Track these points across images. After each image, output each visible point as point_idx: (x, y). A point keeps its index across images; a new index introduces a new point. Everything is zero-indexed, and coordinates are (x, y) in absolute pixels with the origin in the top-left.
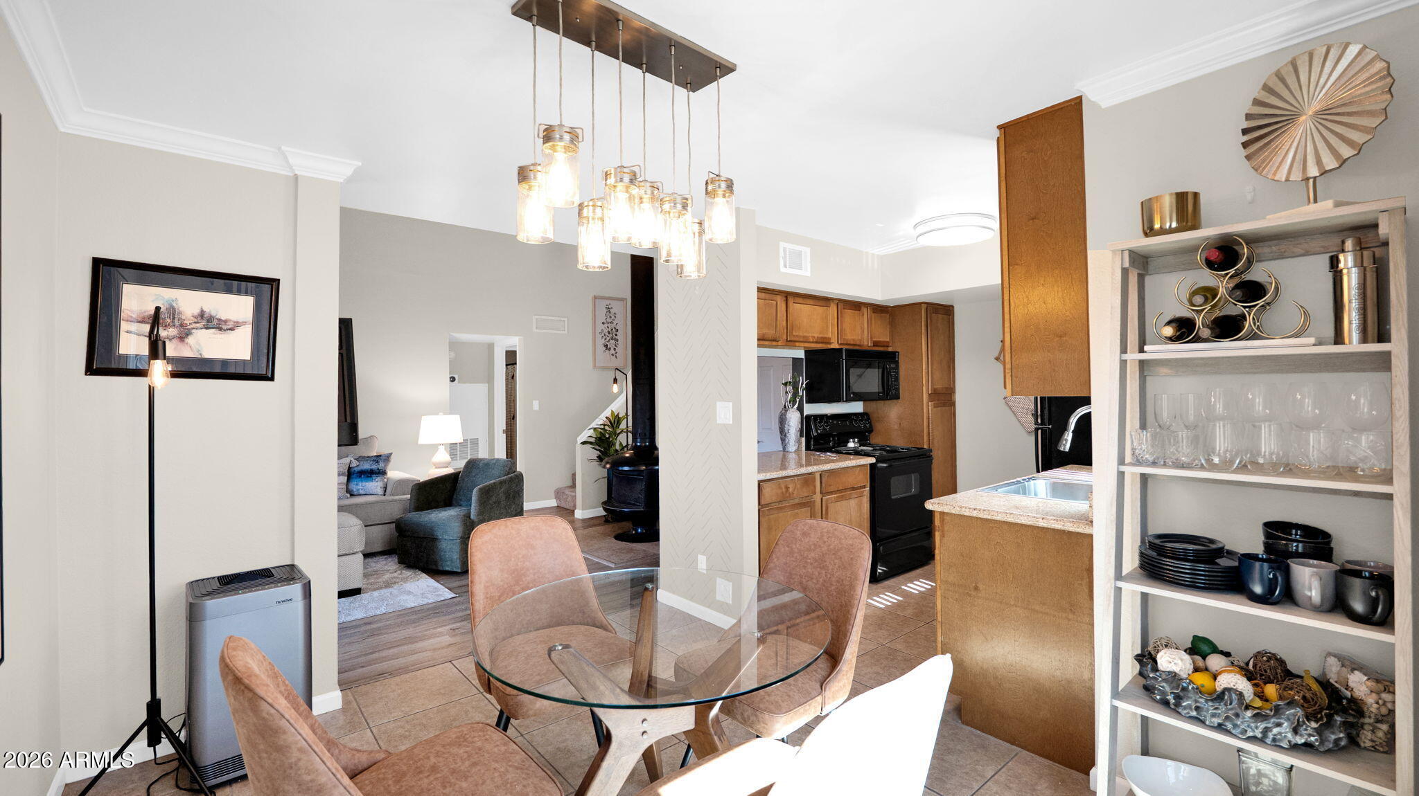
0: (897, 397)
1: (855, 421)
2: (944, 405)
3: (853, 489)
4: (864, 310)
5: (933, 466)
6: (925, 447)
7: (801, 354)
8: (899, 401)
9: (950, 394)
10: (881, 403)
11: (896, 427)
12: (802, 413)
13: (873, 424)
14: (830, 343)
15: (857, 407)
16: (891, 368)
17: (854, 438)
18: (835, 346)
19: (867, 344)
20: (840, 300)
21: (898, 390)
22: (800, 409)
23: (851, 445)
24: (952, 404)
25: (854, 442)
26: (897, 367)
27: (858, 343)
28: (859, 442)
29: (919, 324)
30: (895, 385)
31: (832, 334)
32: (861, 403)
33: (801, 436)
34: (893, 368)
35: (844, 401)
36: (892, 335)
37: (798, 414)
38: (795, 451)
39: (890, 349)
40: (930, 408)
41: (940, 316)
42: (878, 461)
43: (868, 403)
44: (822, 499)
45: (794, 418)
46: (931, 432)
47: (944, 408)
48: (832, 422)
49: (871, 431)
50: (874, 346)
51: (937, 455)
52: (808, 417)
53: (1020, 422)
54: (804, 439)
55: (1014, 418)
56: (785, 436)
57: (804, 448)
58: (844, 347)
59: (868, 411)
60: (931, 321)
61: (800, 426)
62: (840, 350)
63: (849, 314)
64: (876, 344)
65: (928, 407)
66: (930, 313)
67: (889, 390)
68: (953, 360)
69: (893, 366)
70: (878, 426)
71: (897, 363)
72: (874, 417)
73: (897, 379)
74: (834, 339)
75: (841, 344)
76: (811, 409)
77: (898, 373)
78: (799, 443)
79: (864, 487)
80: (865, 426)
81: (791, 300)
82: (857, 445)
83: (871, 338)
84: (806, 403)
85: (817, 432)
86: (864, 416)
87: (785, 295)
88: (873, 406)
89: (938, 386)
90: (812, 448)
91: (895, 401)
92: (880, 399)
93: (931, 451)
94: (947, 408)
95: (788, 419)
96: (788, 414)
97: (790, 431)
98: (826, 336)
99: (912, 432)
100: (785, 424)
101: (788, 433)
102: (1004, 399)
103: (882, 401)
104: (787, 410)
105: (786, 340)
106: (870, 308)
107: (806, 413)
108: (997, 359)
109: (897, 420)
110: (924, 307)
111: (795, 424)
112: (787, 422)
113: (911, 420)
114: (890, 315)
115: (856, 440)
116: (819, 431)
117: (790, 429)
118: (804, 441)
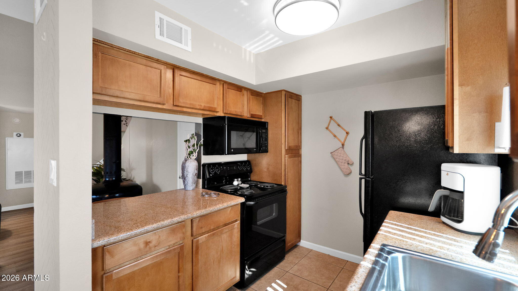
0: (266, 151)
1: (240, 166)
2: (295, 157)
3: (226, 225)
4: (245, 92)
5: (287, 196)
6: (283, 184)
7: (200, 120)
8: (268, 154)
9: (299, 150)
10: (257, 155)
11: (265, 170)
12: (199, 162)
13: (252, 168)
14: (217, 112)
15: (243, 157)
16: (262, 133)
17: (237, 178)
18: (221, 114)
19: (246, 115)
20: (225, 82)
21: (267, 146)
22: (198, 159)
23: (236, 183)
24: (300, 156)
25: (238, 181)
26: (267, 133)
27: (239, 114)
28: (241, 180)
29: (281, 104)
30: (265, 143)
31: (217, 105)
32: (246, 155)
33: (199, 177)
34: (264, 133)
35: (226, 155)
36: (264, 111)
37: (196, 163)
38: (193, 190)
39: (263, 120)
40: (286, 159)
41: (294, 100)
42: (246, 201)
43: (250, 155)
44: (192, 241)
45: (192, 166)
46: (286, 174)
47: (294, 158)
48: (223, 168)
49: (251, 171)
50: (251, 117)
51: (290, 189)
52: (204, 165)
53: (340, 168)
55: (337, 167)
56: (185, 179)
57: (200, 188)
58: (227, 115)
59: (250, 159)
60: (288, 104)
62: (224, 117)
63: (232, 94)
64: (252, 116)
65: (285, 158)
66: (287, 98)
67: (261, 147)
68: (301, 129)
69: (264, 131)
70: (255, 169)
71: (267, 129)
72: (253, 163)
73: (267, 139)
74: (220, 110)
75: (225, 113)
76: (207, 159)
77: (267, 136)
78: (197, 183)
79: (236, 221)
80: (247, 169)
81: (177, 73)
82: (240, 182)
83: (250, 112)
84: (204, 154)
85: (209, 175)
86: (247, 163)
87: (172, 67)
88: (253, 156)
89: (292, 144)
90: (206, 187)
91: (265, 153)
92: (256, 152)
93: (286, 187)
94: (297, 158)
95: (186, 167)
96: (186, 164)
97: (188, 176)
98: (212, 106)
99: (275, 173)
100: (185, 171)
101: (187, 177)
102: (331, 153)
103: (258, 154)
104: (187, 161)
105: (172, 105)
106: (249, 92)
107: (203, 162)
108: (327, 128)
109: (267, 166)
110: (283, 93)
111: (193, 170)
112: (186, 169)
113: (274, 166)
114: (263, 98)
115: (239, 179)
116: (211, 175)
117: (188, 174)
118: (201, 182)
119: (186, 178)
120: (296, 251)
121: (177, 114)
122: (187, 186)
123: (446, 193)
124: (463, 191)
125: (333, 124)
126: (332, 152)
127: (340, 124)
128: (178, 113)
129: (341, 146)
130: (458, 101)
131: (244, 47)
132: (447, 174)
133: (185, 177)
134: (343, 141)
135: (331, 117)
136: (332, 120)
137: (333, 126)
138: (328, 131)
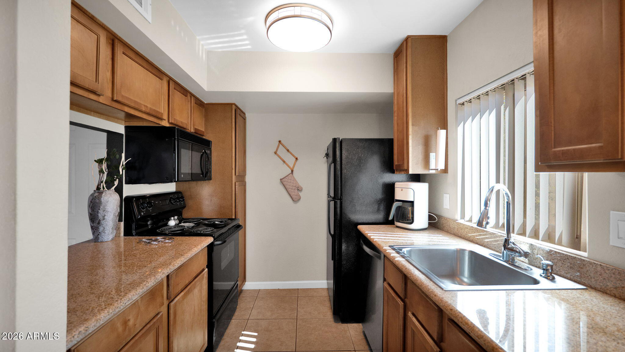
0: (208, 178)
1: (172, 199)
3: (197, 276)
4: (189, 98)
7: (120, 129)
8: (211, 181)
9: (244, 177)
10: (194, 184)
11: (207, 203)
12: (121, 194)
13: (186, 201)
14: (161, 119)
15: (169, 187)
17: (173, 216)
18: (165, 124)
19: (190, 128)
20: (170, 79)
21: (210, 172)
22: (119, 190)
23: (172, 223)
24: (245, 184)
25: (174, 219)
27: (184, 126)
28: (178, 219)
29: (230, 120)
30: (208, 168)
31: (163, 109)
33: (120, 220)
34: (207, 154)
37: (117, 197)
38: (112, 239)
39: (205, 138)
40: (237, 187)
41: (241, 118)
42: (215, 239)
43: (181, 183)
45: (111, 202)
46: (237, 205)
47: (242, 186)
48: (154, 202)
49: (184, 207)
50: (195, 132)
52: (127, 199)
54: (122, 224)
56: (99, 223)
57: (122, 234)
58: (175, 126)
59: (180, 190)
60: (238, 120)
61: (119, 210)
63: (177, 96)
64: (196, 130)
65: (235, 187)
66: (238, 114)
67: (207, 172)
68: (245, 152)
70: (189, 203)
71: (211, 149)
72: (186, 195)
73: (211, 163)
74: (165, 117)
75: (171, 123)
76: (130, 190)
77: (211, 158)
78: (118, 229)
79: (203, 270)
80: (180, 204)
81: (119, 48)
82: (177, 222)
83: (193, 125)
84: (126, 183)
85: (140, 215)
86: (177, 196)
87: (112, 37)
88: (184, 187)
89: (240, 170)
90: (134, 233)
91: (206, 181)
95: (103, 204)
96: (102, 198)
97: (106, 217)
98: (158, 110)
99: (222, 206)
100: (100, 210)
101: (104, 219)
102: (281, 180)
103: (195, 182)
104: (102, 193)
105: (110, 99)
106: (193, 98)
107: (125, 195)
108: (275, 153)
109: (209, 197)
110: (234, 107)
111: (115, 208)
112: (101, 207)
113: (221, 197)
114: (205, 110)
115: (176, 217)
116: (142, 214)
117: (106, 214)
118: (122, 227)
119: (102, 222)
120: (244, 296)
121: (90, 115)
122: (103, 234)
123: (400, 204)
124: (413, 200)
125: (281, 149)
126: (282, 178)
127: (290, 150)
128: (92, 113)
129: (290, 172)
130: (411, 136)
131: (198, 38)
132: (402, 190)
133: (100, 221)
134: (292, 167)
135: (280, 142)
136: (280, 145)
137: (282, 151)
138: (276, 156)
